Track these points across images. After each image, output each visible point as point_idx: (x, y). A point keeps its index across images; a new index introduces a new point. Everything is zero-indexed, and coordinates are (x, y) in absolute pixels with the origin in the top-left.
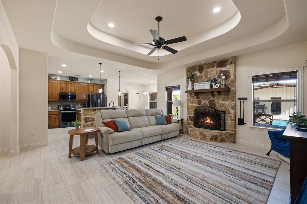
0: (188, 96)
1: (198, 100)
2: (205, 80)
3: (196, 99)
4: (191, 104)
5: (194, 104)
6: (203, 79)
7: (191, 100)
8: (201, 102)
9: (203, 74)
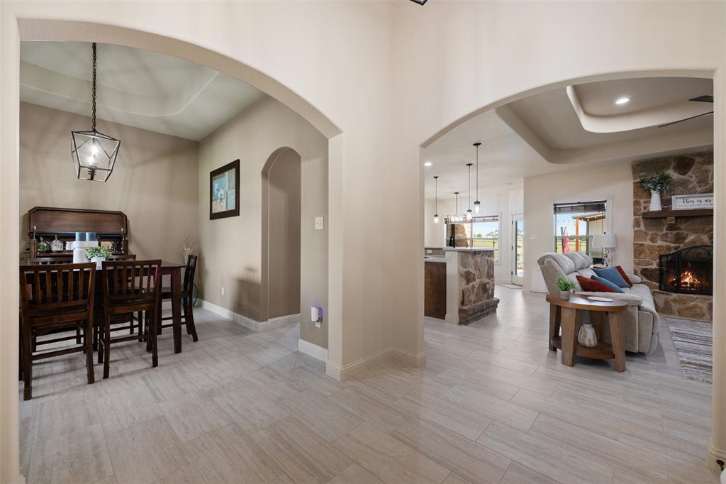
0: (637, 223)
1: (675, 232)
2: (699, 189)
3: (665, 231)
4: (648, 243)
5: (660, 243)
6: (690, 187)
7: (650, 233)
8: (685, 238)
9: (692, 177)
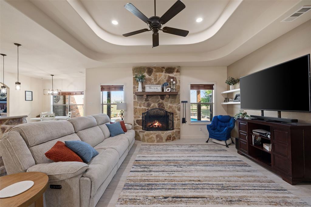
0: (135, 98)
1: (147, 102)
2: (155, 83)
3: (144, 102)
4: (138, 107)
5: (143, 107)
6: (152, 82)
7: (139, 102)
8: (150, 105)
9: (152, 77)
